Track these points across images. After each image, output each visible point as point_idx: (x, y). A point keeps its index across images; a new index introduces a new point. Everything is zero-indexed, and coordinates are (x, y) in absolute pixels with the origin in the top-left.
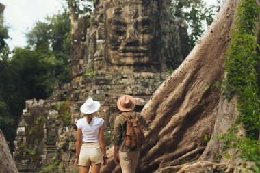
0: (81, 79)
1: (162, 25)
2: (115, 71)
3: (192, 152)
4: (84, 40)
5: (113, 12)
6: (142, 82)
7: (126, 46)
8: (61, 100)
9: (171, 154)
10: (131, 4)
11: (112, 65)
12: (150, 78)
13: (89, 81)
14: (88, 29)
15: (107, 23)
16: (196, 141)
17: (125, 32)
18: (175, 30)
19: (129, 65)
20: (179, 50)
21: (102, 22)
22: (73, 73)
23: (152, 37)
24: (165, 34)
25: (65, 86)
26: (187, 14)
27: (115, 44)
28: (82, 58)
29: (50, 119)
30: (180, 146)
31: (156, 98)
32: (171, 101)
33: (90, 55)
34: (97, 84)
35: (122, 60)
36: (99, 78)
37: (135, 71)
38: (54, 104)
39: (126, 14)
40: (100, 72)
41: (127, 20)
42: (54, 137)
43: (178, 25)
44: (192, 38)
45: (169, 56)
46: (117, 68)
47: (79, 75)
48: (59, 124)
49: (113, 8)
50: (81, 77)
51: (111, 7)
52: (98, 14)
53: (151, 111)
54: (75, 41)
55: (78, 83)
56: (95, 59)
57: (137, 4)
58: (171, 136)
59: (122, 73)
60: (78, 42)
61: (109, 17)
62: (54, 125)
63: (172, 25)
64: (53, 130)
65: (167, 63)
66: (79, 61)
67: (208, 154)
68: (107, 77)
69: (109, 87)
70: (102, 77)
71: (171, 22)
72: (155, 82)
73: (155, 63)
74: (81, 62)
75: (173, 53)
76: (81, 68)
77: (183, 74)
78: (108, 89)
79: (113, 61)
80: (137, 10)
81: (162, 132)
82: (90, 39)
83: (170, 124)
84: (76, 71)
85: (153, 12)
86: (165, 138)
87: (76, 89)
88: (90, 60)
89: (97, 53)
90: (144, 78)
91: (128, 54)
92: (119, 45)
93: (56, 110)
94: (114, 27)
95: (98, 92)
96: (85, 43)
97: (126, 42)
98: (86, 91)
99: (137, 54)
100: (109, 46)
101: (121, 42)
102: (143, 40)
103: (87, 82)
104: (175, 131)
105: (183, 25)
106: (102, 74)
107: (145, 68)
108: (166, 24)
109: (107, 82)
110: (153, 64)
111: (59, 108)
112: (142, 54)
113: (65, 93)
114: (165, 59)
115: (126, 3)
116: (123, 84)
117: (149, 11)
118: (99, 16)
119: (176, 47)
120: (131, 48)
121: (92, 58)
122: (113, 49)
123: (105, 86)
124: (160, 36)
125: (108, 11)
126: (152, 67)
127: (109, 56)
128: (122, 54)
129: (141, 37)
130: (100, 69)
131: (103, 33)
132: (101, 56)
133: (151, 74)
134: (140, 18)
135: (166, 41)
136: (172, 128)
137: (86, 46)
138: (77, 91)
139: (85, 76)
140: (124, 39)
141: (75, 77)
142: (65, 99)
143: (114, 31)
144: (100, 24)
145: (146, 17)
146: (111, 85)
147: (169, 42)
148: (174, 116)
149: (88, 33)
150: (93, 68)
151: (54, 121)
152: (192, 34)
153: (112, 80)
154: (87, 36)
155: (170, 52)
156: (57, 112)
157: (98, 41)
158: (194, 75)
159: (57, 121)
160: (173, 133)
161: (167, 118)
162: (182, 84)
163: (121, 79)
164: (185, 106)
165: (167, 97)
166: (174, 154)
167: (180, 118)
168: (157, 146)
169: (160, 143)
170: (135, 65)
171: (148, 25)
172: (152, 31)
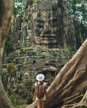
1: (64, 21)
4: (20, 29)
5: (36, 15)
6: (53, 54)
7: (44, 34)
8: (9, 63)
10: (46, 10)
11: (37, 44)
12: (57, 51)
13: (24, 53)
14: (22, 23)
15: (33, 21)
17: (43, 26)
18: (71, 23)
19: (46, 44)
20: (74, 34)
21: (30, 20)
22: (15, 48)
23: (58, 29)
24: (65, 26)
25: (10, 55)
28: (19, 39)
29: (3, 73)
30: (73, 94)
32: (69, 74)
33: (23, 38)
34: (28, 55)
35: (42, 42)
36: (29, 51)
37: (49, 48)
38: (5, 65)
39: (44, 16)
40: (30, 48)
41: (44, 19)
42: (6, 82)
43: (73, 19)
45: (68, 38)
46: (39, 46)
47: (18, 49)
48: (9, 76)
50: (19, 50)
51: (35, 12)
52: (28, 15)
53: (60, 79)
54: (15, 30)
55: (17, 53)
56: (27, 41)
57: (50, 10)
58: (69, 90)
59: (42, 49)
60: (17, 30)
61: (34, 18)
62: (5, 76)
63: (70, 20)
64: (5, 79)
65: (67, 42)
66: (17, 41)
67: (84, 100)
68: (34, 51)
69: (36, 57)
70: (31, 51)
71: (69, 19)
72: (60, 53)
73: (60, 43)
74: (19, 41)
75: (70, 36)
76: (19, 45)
77: (74, 61)
78: (35, 58)
79: (37, 42)
80: (50, 14)
81: (65, 88)
82: (23, 29)
83: (68, 84)
84: (16, 46)
85: (59, 14)
86: (66, 90)
87: (17, 57)
88: (24, 41)
89: (28, 37)
90: (54, 51)
91: (45, 38)
92: (40, 33)
93: (6, 68)
94: (37, 23)
95: (29, 59)
96: (21, 31)
97: (44, 32)
98: (23, 58)
99: (50, 38)
100: (35, 34)
101: (41, 32)
102: (53, 30)
104: (70, 87)
105: (76, 20)
106: (31, 50)
107: (55, 46)
108: (66, 20)
109: (34, 54)
110: (59, 44)
111: (8, 67)
112: (53, 38)
113: (10, 59)
114: (66, 40)
115: (44, 10)
116: (43, 55)
117: (56, 14)
119: (72, 32)
120: (47, 35)
122: (37, 36)
123: (33, 56)
124: (63, 28)
125: (33, 14)
126: (59, 45)
127: (35, 39)
128: (42, 38)
129: (52, 29)
130: (30, 46)
131: (31, 26)
132: (30, 39)
133: (58, 49)
134: (51, 18)
135: (66, 30)
136: (69, 86)
137: (21, 33)
138: (17, 58)
139: (21, 50)
140: (43, 30)
141: (15, 50)
142: (11, 62)
143: (37, 25)
144: (29, 21)
145: (55, 18)
146: (36, 56)
147: (68, 30)
148: (70, 81)
149: (22, 25)
150: (26, 45)
151: (5, 74)
153: (36, 53)
154: (21, 27)
155: (69, 36)
156: (7, 69)
157: (28, 31)
158: (79, 61)
159: (7, 74)
160: (70, 88)
161: (67, 81)
162: (74, 66)
163: (42, 52)
164: (75, 76)
165: (67, 72)
166: (70, 97)
167: (73, 81)
168: (62, 94)
169: (63, 93)
170: (49, 44)
171: (56, 22)
172: (58, 25)
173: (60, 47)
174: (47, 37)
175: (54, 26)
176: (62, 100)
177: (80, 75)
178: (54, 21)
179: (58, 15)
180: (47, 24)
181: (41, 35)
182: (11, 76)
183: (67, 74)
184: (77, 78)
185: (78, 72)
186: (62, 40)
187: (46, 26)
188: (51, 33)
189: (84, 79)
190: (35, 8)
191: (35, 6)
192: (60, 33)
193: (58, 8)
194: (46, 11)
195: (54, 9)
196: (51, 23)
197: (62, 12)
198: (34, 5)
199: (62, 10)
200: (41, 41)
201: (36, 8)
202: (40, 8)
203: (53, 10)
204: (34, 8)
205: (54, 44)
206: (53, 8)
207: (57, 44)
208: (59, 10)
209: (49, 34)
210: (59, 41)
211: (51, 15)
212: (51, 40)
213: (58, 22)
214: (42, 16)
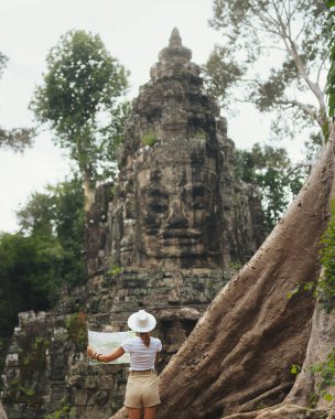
0: (101, 279)
1: (223, 195)
2: (153, 266)
3: (273, 391)
4: (106, 220)
5: (148, 177)
6: (194, 283)
7: (168, 228)
8: (72, 312)
9: (241, 395)
10: (175, 164)
11: (148, 257)
12: (205, 276)
13: (114, 283)
14: (110, 204)
15: (139, 194)
16: (278, 374)
17: (166, 207)
18: (242, 203)
19: (174, 257)
20: (250, 234)
21: (132, 192)
22: (89, 270)
23: (208, 214)
24: (227, 209)
25: (77, 291)
26: (260, 178)
27: (152, 226)
28: (102, 248)
29: (56, 342)
30: (255, 382)
31: (215, 309)
32: (239, 313)
33: (114, 243)
34: (125, 287)
35: (163, 250)
36: (128, 277)
37: (182, 267)
38: (61, 317)
39: (168, 179)
40: (129, 269)
41: (169, 188)
42: (62, 368)
43: (247, 194)
44: (270, 214)
45: (235, 243)
46: (155, 262)
47: (97, 274)
48: (69, 350)
49: (149, 171)
50: (101, 277)
51: (144, 169)
52: (125, 180)
53: (209, 328)
54: (92, 221)
55: (97, 285)
56: (122, 249)
57: (184, 163)
58: (240, 367)
59: (163, 270)
60: (96, 223)
61: (142, 185)
62: (61, 350)
63: (239, 194)
64: (61, 358)
65: (232, 253)
66: (97, 253)
67: (298, 394)
68: (140, 276)
69: (145, 292)
70: (134, 277)
71: (237, 190)
72: (214, 283)
73: (213, 253)
74: (101, 253)
75: (240, 238)
76: (100, 263)
77: (257, 270)
78: (142, 295)
79: (149, 252)
80: (185, 173)
81: (226, 359)
82: (113, 218)
83: (237, 348)
84: (93, 267)
85: (209, 176)
86: (232, 369)
87: (94, 295)
88: (114, 251)
89: (125, 240)
90: (196, 276)
91: (173, 240)
92: (159, 227)
93: (65, 327)
94: (149, 200)
95: (127, 299)
96: (106, 224)
97: (169, 222)
98: (110, 298)
99: (186, 241)
100: (143, 228)
101: (160, 223)
102: (195, 218)
103: (110, 283)
104: (246, 358)
105: (255, 195)
106: (132, 272)
107: (198, 262)
108: (229, 194)
109: (141, 284)
110: (211, 256)
111: (68, 325)
112: (193, 241)
113: (77, 301)
114: (228, 246)
115: (168, 163)
116: (164, 286)
117: (202, 174)
118: (126, 183)
119: (244, 228)
120: (176, 230)
121: (118, 247)
122: (149, 234)
123: (137, 290)
124: (220, 212)
125: (140, 175)
126: (209, 259)
127: (143, 244)
128: (162, 241)
129: (191, 214)
130: (129, 264)
131: (133, 209)
132: (131, 244)
133: (207, 271)
134: (189, 186)
135: (229, 219)
136: (242, 353)
137: (107, 230)
138: (96, 298)
139: (107, 276)
140: (165, 218)
141: (92, 276)
142: (78, 311)
143: (150, 205)
144: (129, 195)
145: (199, 184)
146: (147, 288)
147: (235, 221)
148: (245, 336)
149: (110, 209)
150: (119, 262)
151: (61, 344)
152: (270, 208)
153: (147, 281)
154: (109, 214)
155: (236, 237)
156: (66, 331)
157: (126, 221)
158: (274, 271)
159: (66, 344)
160: (243, 362)
161: (233, 338)
162: (255, 287)
163: (162, 279)
164: (260, 320)
165: (233, 306)
166: (246, 393)
167: (254, 338)
168: (219, 382)
169: (222, 377)
170: (183, 256)
171: (202, 195)
172: (207, 204)
173: (213, 264)
174: (176, 236)
175: (196, 207)
176: (219, 403)
177: (278, 316)
179: (206, 176)
180: (176, 200)
181: (161, 231)
182: (78, 351)
183: (234, 312)
184: (267, 326)
185: (270, 307)
186: (218, 247)
187: (175, 206)
188: (187, 227)
189: (291, 329)
190: (145, 159)
191: (146, 153)
192: (211, 227)
193: (207, 159)
194: (174, 167)
195: (196, 161)
196: (189, 199)
198: (141, 150)
200: (160, 248)
201: (149, 159)
202: (157, 158)
203: (192, 163)
204: (141, 158)
205: (195, 256)
206: (193, 157)
207: (203, 256)
208: (210, 163)
209: (182, 227)
210: (211, 250)
211: (189, 178)
212: (189, 245)
213: (206, 197)
214: (164, 178)
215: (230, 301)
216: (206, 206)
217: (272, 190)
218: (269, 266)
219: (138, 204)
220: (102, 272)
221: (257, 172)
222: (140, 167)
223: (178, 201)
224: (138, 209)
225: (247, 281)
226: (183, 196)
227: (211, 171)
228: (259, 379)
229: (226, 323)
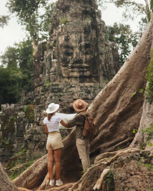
0: (41, 88)
1: (99, 47)
2: (66, 82)
3: (124, 141)
4: (43, 60)
5: (63, 39)
6: (86, 90)
7: (73, 63)
8: (27, 104)
9: (108, 143)
10: (76, 33)
11: (64, 77)
12: (91, 87)
13: (47, 90)
14: (45, 52)
15: (59, 47)
16: (126, 133)
17: (72, 54)
18: (109, 51)
19: (76, 78)
20: (112, 66)
21: (56, 47)
22: (35, 84)
23: (92, 57)
24: (101, 54)
25: (29, 94)
26: (117, 39)
27: (65, 62)
28: (41, 73)
29: (19, 118)
30: (115, 137)
31: (96, 102)
32: (108, 104)
33: (47, 71)
34: (53, 92)
36: (54, 87)
37: (80, 82)
38: (22, 107)
39: (73, 40)
40: (54, 83)
41: (74, 44)
42: (22, 131)
43: (111, 47)
44: (122, 57)
45: (105, 70)
46: (67, 80)
47: (39, 86)
48: (26, 122)
49: (64, 36)
50: (41, 87)
51: (62, 35)
53: (93, 112)
54: (36, 60)
55: (39, 91)
56: (51, 74)
57: (81, 32)
58: (108, 130)
59: (71, 84)
60: (38, 61)
61: (60, 43)
62: (22, 122)
63: (107, 47)
64: (22, 126)
65: (104, 75)
66: (39, 75)
67: (136, 143)
68: (60, 87)
69: (62, 94)
70: (57, 87)
71: (106, 45)
72: (95, 90)
73: (95, 75)
74: (41, 76)
75: (108, 68)
76: (40, 80)
77: (116, 84)
78: (61, 96)
79: (64, 75)
80: (81, 37)
81: (101, 127)
82: (47, 59)
83: (107, 121)
84: (37, 82)
85: (93, 38)
86: (104, 131)
87: (37, 96)
88: (47, 75)
89: (52, 69)
90: (87, 87)
91: (75, 69)
92: (68, 63)
93: (23, 111)
94: (64, 50)
95: (53, 98)
96: (43, 62)
97: (73, 61)
98: (45, 97)
99: (82, 69)
100: (61, 63)
101: (69, 61)
102: (86, 59)
103: (45, 90)
104: (111, 126)
105: (115, 48)
106: (56, 85)
107: (88, 80)
108: (103, 47)
109: (60, 90)
110: (94, 77)
111: (25, 110)
112: (85, 69)
113: (29, 99)
114: (102, 72)
115: (73, 32)
116: (71, 91)
117: (89, 37)
118: (53, 42)
119: (110, 63)
121: (49, 73)
122: (64, 66)
123: (58, 93)
124: (98, 56)
125: (60, 38)
126: (93, 78)
127: (61, 71)
128: (70, 70)
129: (84, 57)
130: (54, 81)
131: (56, 54)
132: (55, 71)
133: (92, 84)
134: (83, 43)
135: (102, 59)
136: (109, 123)
137: (44, 64)
138: (38, 97)
139: (44, 86)
140: (71, 59)
141: (36, 87)
142: (30, 103)
143: (64, 53)
144: (54, 47)
145: (88, 42)
146: (63, 92)
147: (105, 60)
148: (110, 115)
149: (45, 54)
150: (50, 80)
151: (22, 120)
152: (122, 54)
153: (63, 89)
154: (45, 57)
155: (106, 68)
156: (24, 113)
157: (53, 60)
158: (124, 84)
159: (24, 119)
160: (109, 128)
161: (105, 116)
162: (115, 92)
163: (70, 88)
164: (118, 108)
165: (105, 101)
166: (111, 143)
167: (115, 116)
168: (98, 137)
169: (99, 135)
170: (81, 77)
173: (95, 81)
174: (77, 67)
175: (86, 53)
176: (98, 147)
177: (126, 105)
178: (87, 46)
179: (91, 39)
180: (77, 50)
181: (70, 65)
182: (30, 122)
183: (105, 104)
184: (121, 110)
185: (122, 101)
187: (76, 53)
188: (83, 63)
189: (133, 112)
190: (62, 30)
191: (62, 28)
192: (94, 63)
193: (91, 30)
194: (76, 34)
195: (87, 31)
196: (83, 50)
197: (97, 36)
198: (60, 26)
199: (96, 33)
200: (69, 73)
201: (64, 30)
202: (68, 30)
203: (85, 32)
204: (60, 30)
205: (86, 77)
206: (85, 29)
207: (90, 77)
208: (93, 32)
209: (79, 63)
210: (94, 74)
211: (83, 39)
212: (83, 71)
213: (91, 48)
214: (71, 39)
215: (103, 98)
216: (91, 53)
217: (123, 45)
218: (122, 81)
219: (58, 52)
220: (41, 85)
221: (116, 36)
222: (59, 34)
223: (78, 51)
224: (58, 54)
225: (111, 89)
226: (80, 48)
227: (93, 36)
228: (117, 135)
229: (102, 109)
